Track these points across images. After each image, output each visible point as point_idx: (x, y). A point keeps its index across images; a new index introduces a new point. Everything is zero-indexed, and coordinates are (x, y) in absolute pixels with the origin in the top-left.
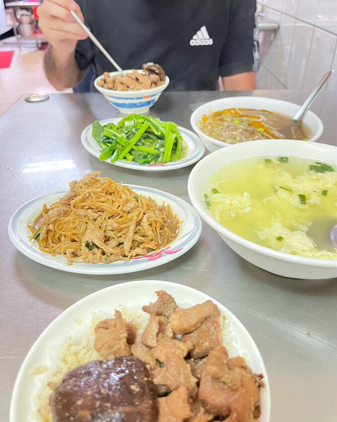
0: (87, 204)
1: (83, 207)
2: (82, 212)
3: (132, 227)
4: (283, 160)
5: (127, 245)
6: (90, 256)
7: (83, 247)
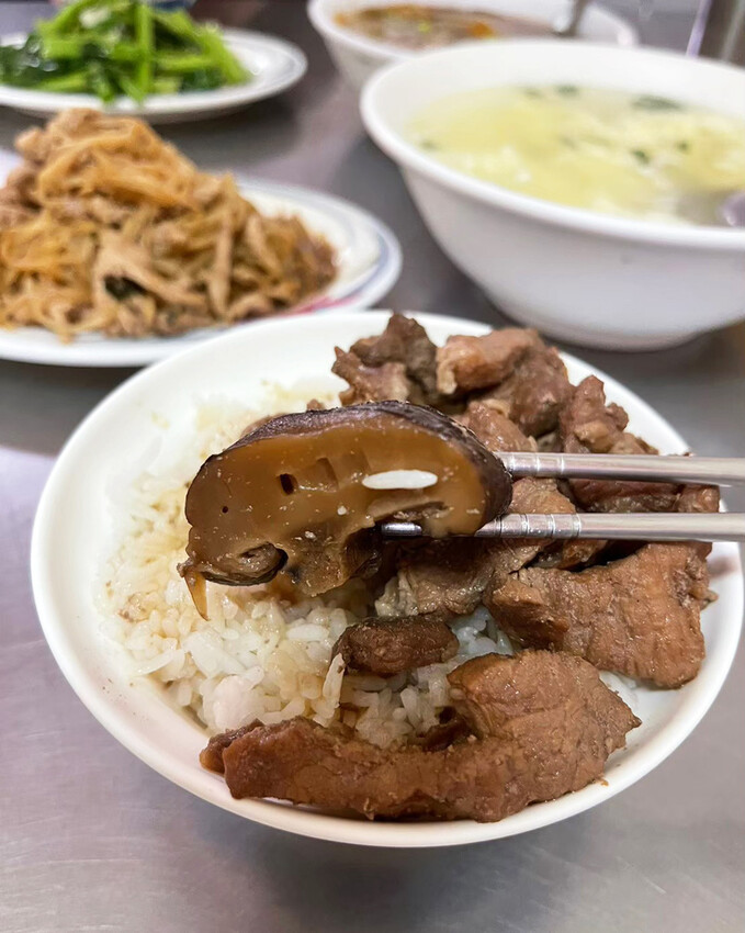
0: (86, 180)
1: (74, 191)
2: (73, 206)
3: (223, 245)
4: (568, 91)
5: (218, 289)
6: (124, 316)
7: (100, 294)
